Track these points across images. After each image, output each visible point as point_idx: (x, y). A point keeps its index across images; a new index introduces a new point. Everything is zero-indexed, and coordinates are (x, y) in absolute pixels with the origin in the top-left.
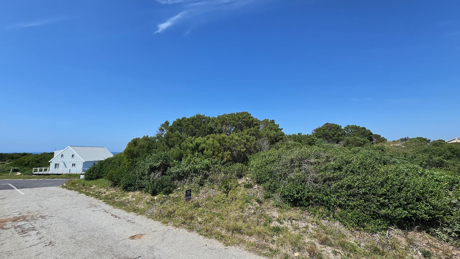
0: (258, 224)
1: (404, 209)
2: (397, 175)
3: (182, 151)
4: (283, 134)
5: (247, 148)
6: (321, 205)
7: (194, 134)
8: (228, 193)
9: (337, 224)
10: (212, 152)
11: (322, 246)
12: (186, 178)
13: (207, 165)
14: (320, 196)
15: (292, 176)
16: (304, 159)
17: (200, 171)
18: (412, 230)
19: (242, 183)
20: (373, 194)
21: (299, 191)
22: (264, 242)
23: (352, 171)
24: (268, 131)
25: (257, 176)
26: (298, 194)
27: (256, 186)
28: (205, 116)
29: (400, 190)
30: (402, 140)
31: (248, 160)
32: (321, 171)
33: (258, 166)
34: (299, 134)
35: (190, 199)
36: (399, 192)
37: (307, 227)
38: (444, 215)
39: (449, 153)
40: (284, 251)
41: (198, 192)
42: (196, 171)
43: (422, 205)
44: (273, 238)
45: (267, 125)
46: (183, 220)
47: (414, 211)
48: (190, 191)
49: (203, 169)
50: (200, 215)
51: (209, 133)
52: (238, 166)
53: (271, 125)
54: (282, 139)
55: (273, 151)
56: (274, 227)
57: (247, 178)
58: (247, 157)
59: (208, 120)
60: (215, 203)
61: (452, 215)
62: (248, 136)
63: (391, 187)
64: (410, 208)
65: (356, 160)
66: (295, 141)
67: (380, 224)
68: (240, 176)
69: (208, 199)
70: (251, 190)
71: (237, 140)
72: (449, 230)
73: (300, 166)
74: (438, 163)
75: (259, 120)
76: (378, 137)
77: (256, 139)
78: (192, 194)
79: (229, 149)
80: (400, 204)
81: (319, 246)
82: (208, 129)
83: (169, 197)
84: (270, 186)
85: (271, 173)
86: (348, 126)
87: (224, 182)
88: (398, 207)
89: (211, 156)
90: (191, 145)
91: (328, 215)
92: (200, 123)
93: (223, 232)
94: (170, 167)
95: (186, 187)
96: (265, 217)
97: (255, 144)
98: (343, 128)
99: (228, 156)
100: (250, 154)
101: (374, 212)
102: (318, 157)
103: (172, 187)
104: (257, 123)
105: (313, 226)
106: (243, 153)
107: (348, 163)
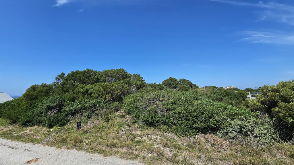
0: (127, 140)
1: (204, 123)
2: (202, 105)
3: (75, 94)
4: (145, 83)
5: (122, 92)
6: (164, 124)
7: (85, 83)
8: (108, 122)
9: (173, 135)
10: (98, 95)
11: (164, 148)
12: (78, 114)
13: (94, 104)
14: (164, 119)
15: (149, 109)
16: (156, 98)
17: (88, 108)
18: (207, 133)
19: (118, 115)
20: (191, 116)
21: (153, 117)
22: (131, 151)
23: (181, 105)
24: (136, 81)
25: (128, 109)
26: (152, 119)
27: (127, 116)
28: (94, 70)
29: (203, 113)
30: (206, 87)
31: (123, 100)
32: (165, 105)
33: (129, 103)
34: (154, 83)
35: (80, 128)
36: (202, 114)
37: (156, 138)
38: (221, 124)
39: (224, 94)
40: (142, 154)
41: (86, 123)
42: (85, 108)
43: (212, 120)
44: (137, 148)
45: (136, 77)
46: (74, 143)
47: (208, 124)
48: (80, 122)
49: (91, 107)
50: (87, 138)
51: (96, 82)
52: (116, 103)
53: (138, 77)
54: (144, 86)
55: (139, 94)
56: (137, 141)
57: (122, 111)
58: (122, 98)
59: (96, 73)
60: (98, 129)
61: (224, 124)
62: (123, 84)
63: (199, 112)
64: (207, 122)
65: (183, 98)
66: (152, 87)
67: (193, 132)
68: (117, 110)
69: (94, 127)
70: (124, 118)
71: (116, 87)
72: (223, 132)
73: (154, 103)
74: (220, 99)
75: (131, 74)
76: (195, 85)
77: (129, 87)
78: (82, 124)
79: (110, 93)
80: (203, 121)
81: (162, 148)
82: (95, 79)
83: (63, 128)
84: (136, 115)
85: (137, 107)
86: (181, 79)
87: (106, 114)
88: (202, 122)
89: (97, 98)
90: (82, 90)
91: (168, 130)
92: (89, 75)
93: (104, 148)
94: (65, 107)
95: (77, 120)
96: (132, 135)
97: (128, 89)
98: (178, 80)
99: (109, 98)
100: (124, 96)
101: (191, 126)
102: (164, 97)
103: (66, 121)
104: (129, 76)
105: (160, 137)
106: (120, 95)
107: (179, 100)
